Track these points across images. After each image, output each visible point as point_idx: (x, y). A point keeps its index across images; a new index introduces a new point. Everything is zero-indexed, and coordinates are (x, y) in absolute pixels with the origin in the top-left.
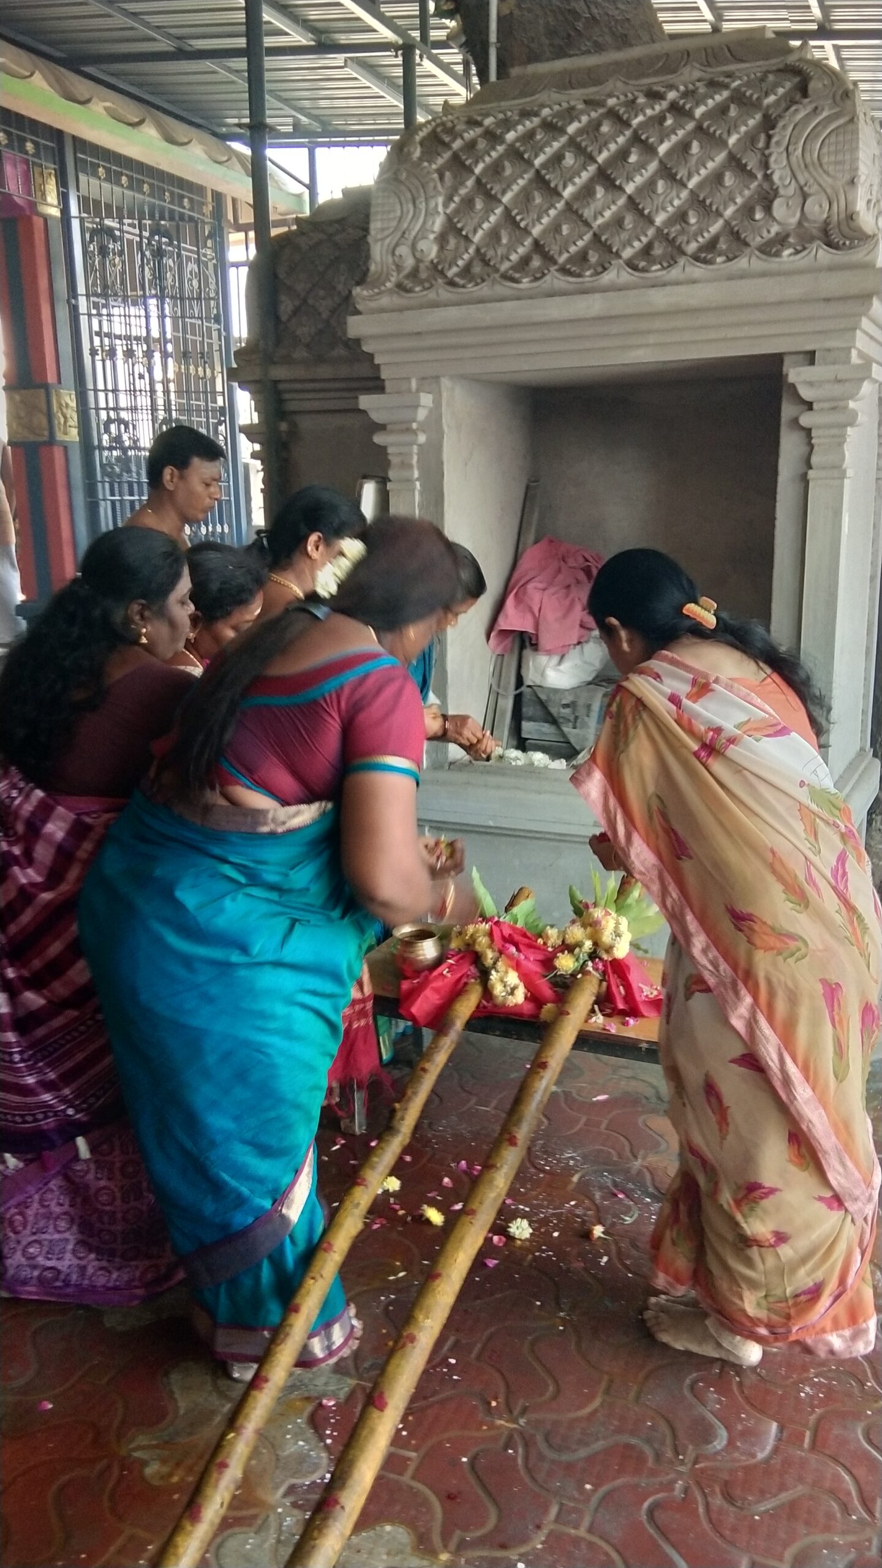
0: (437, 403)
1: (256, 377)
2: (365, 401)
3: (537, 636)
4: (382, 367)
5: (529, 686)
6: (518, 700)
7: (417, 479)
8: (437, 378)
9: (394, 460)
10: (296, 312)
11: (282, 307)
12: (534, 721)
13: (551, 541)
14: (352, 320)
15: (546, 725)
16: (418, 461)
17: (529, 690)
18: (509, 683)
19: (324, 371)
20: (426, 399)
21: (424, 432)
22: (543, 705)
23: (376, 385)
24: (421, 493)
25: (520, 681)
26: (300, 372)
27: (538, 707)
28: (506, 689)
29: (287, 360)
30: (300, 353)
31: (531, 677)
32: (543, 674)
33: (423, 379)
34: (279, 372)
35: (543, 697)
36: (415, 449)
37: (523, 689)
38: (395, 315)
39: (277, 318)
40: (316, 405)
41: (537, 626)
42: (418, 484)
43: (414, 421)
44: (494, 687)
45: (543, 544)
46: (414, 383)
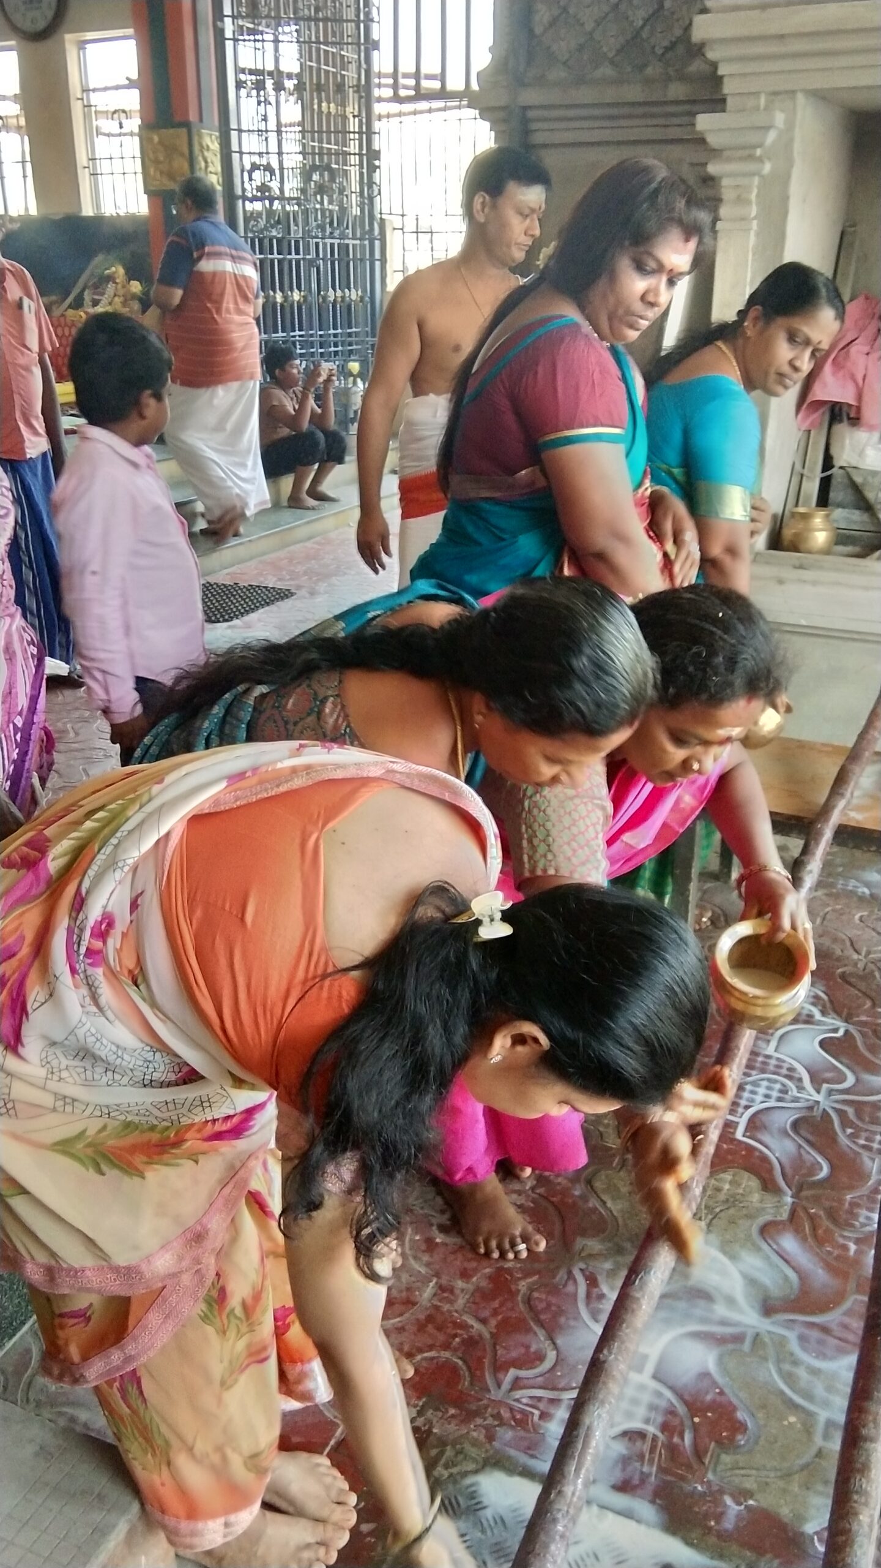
0: (790, 125)
1: (502, 103)
2: (704, 122)
3: (859, 409)
4: (726, 80)
5: (841, 468)
6: (825, 484)
7: (755, 218)
8: (793, 92)
9: (727, 194)
10: (553, 23)
11: (537, 18)
12: (844, 507)
14: (699, 20)
15: (857, 512)
16: (758, 196)
17: (841, 471)
18: (815, 463)
19: (585, 95)
20: (779, 118)
21: (769, 159)
22: (857, 490)
23: (718, 104)
24: (758, 234)
25: (828, 462)
26: (553, 96)
27: (850, 491)
28: (812, 470)
29: (540, 81)
31: (844, 456)
32: (861, 454)
33: (776, 93)
34: (530, 97)
35: (858, 479)
36: (756, 180)
37: (834, 471)
38: (755, 14)
40: (569, 137)
41: (860, 397)
42: (755, 222)
43: (760, 146)
44: (798, 467)
46: (763, 100)
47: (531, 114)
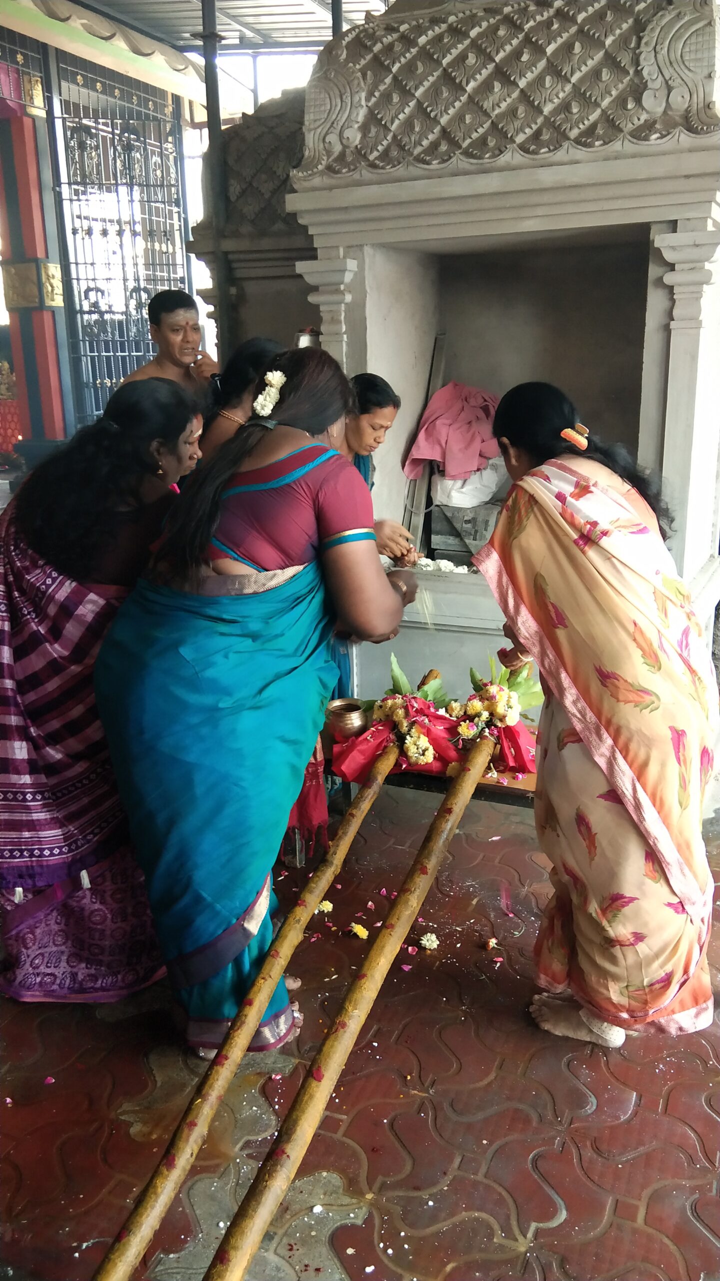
0: (361, 267)
1: (211, 250)
2: (301, 267)
3: (444, 463)
4: (315, 237)
5: (437, 506)
6: (428, 517)
7: (345, 333)
8: (361, 246)
9: (325, 316)
10: (243, 192)
11: (231, 189)
12: (441, 535)
13: (456, 385)
14: (289, 197)
15: (451, 538)
16: (345, 317)
17: (437, 508)
18: (420, 503)
19: (266, 243)
20: (352, 265)
21: (350, 292)
22: (448, 521)
23: (311, 254)
24: (348, 344)
25: (429, 501)
26: (245, 244)
27: (445, 523)
28: (418, 508)
29: (236, 235)
30: (246, 229)
31: (439, 498)
32: (449, 496)
33: (349, 247)
34: (228, 245)
35: (449, 514)
36: (343, 307)
37: (432, 508)
38: (325, 193)
39: (227, 199)
40: (261, 273)
41: (444, 455)
42: (345, 336)
43: (342, 283)
44: (409, 507)
45: (450, 386)
46: (341, 251)
47: (231, 257)
